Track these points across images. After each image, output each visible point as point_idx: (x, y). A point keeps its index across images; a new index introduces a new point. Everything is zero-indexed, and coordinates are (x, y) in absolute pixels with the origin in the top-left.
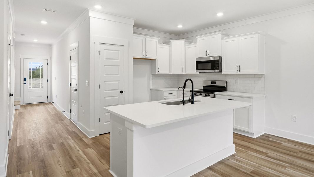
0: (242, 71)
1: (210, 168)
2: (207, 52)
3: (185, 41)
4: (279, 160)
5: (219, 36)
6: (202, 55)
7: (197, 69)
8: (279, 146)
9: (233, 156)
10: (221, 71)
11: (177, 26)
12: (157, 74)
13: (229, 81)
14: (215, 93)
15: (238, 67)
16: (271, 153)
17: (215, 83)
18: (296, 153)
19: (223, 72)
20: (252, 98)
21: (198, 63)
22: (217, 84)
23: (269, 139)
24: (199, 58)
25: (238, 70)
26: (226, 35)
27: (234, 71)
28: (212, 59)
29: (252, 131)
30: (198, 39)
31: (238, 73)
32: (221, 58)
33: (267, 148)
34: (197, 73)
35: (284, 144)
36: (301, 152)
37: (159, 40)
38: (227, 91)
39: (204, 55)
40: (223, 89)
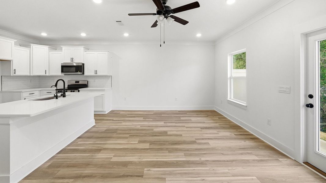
0: (99, 74)
1: (79, 138)
2: (72, 59)
3: (48, 47)
4: (119, 121)
5: (82, 49)
6: (67, 61)
7: (62, 71)
8: (118, 114)
9: (94, 126)
10: (84, 74)
11: (41, 33)
12: (12, 75)
13: (90, 80)
14: (79, 89)
15: (96, 72)
16: (115, 119)
17: (78, 82)
18: (126, 115)
19: (85, 74)
20: (104, 90)
21: (63, 67)
22: (80, 83)
23: (114, 112)
24: (64, 63)
25: (96, 73)
26: (87, 49)
27: (93, 74)
28: (75, 64)
29: (105, 110)
30: (63, 48)
31: (96, 75)
32: (84, 64)
33: (113, 117)
34: (63, 74)
35: (121, 113)
36: (128, 114)
37: (15, 42)
38: (88, 87)
39: (69, 61)
40: (85, 86)
